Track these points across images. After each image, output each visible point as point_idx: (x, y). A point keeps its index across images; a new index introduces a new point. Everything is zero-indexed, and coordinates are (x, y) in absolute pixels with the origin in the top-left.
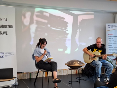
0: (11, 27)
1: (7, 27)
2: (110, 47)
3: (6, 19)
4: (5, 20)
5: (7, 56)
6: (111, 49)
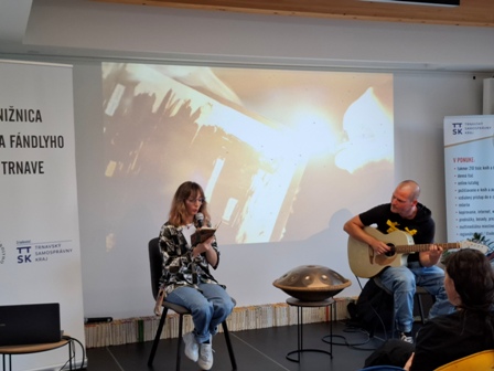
0: (57, 142)
1: (43, 144)
2: (463, 209)
3: (38, 112)
4: (33, 116)
5: (42, 256)
6: (465, 220)
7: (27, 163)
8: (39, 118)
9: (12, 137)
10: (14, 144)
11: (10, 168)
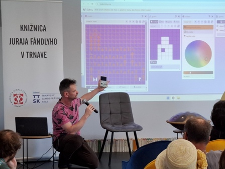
0: (53, 42)
1: (47, 43)
3: (44, 26)
4: (42, 28)
5: (45, 100)
7: (39, 53)
8: (45, 29)
9: (31, 39)
10: (33, 43)
11: (30, 55)
